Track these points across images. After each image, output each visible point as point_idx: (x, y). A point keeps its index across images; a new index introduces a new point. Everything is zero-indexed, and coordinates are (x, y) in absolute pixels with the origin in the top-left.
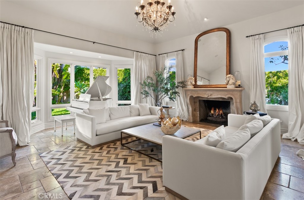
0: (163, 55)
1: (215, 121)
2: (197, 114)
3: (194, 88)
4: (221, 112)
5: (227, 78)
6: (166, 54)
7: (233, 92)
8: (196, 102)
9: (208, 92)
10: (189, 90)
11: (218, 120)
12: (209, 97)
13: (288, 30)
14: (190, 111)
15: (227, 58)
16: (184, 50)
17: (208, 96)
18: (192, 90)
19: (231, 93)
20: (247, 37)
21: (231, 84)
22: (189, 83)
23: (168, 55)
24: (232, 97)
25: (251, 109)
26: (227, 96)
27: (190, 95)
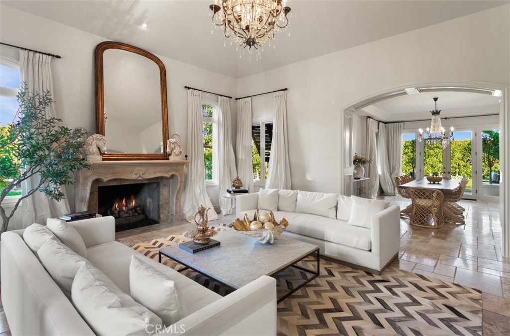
3: (103, 160)
5: (172, 145)
7: (177, 167)
9: (137, 168)
10: (92, 166)
11: (132, 221)
12: (140, 178)
16: (58, 57)
17: (140, 176)
18: (100, 166)
19: (175, 168)
20: (186, 87)
21: (178, 155)
22: (94, 149)
24: (176, 174)
25: (234, 186)
26: (170, 174)
27: (95, 177)
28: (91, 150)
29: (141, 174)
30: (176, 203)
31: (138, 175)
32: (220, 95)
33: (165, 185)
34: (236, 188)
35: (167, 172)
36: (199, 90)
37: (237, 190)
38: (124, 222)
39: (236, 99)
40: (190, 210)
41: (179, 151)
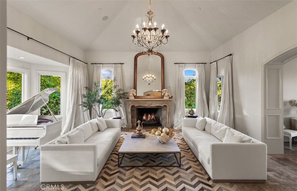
0: (98, 65)
1: (149, 124)
2: (135, 120)
3: (135, 98)
4: (153, 117)
5: (164, 92)
6: (102, 65)
7: (167, 101)
8: (134, 110)
9: (148, 102)
10: (131, 101)
11: (151, 123)
12: (149, 106)
13: (197, 64)
14: (129, 118)
15: (162, 77)
16: (123, 64)
17: (149, 105)
18: (134, 101)
20: (175, 63)
21: (167, 96)
22: (131, 94)
23: (103, 66)
24: (167, 105)
25: (189, 113)
26: (163, 105)
27: (132, 105)
28: (130, 95)
29: (149, 104)
30: (168, 118)
31: (148, 105)
32: (197, 63)
33: (165, 110)
34: (191, 115)
35: (162, 104)
36: (182, 63)
37: (191, 116)
38: (148, 123)
39: (211, 63)
40: (176, 123)
41: (168, 94)
